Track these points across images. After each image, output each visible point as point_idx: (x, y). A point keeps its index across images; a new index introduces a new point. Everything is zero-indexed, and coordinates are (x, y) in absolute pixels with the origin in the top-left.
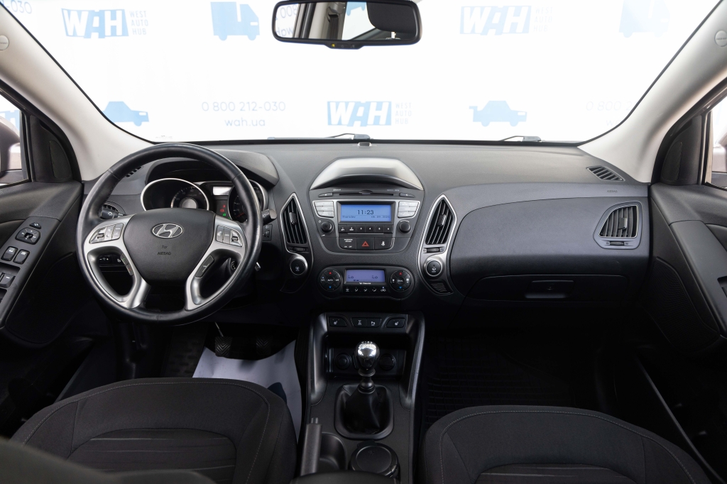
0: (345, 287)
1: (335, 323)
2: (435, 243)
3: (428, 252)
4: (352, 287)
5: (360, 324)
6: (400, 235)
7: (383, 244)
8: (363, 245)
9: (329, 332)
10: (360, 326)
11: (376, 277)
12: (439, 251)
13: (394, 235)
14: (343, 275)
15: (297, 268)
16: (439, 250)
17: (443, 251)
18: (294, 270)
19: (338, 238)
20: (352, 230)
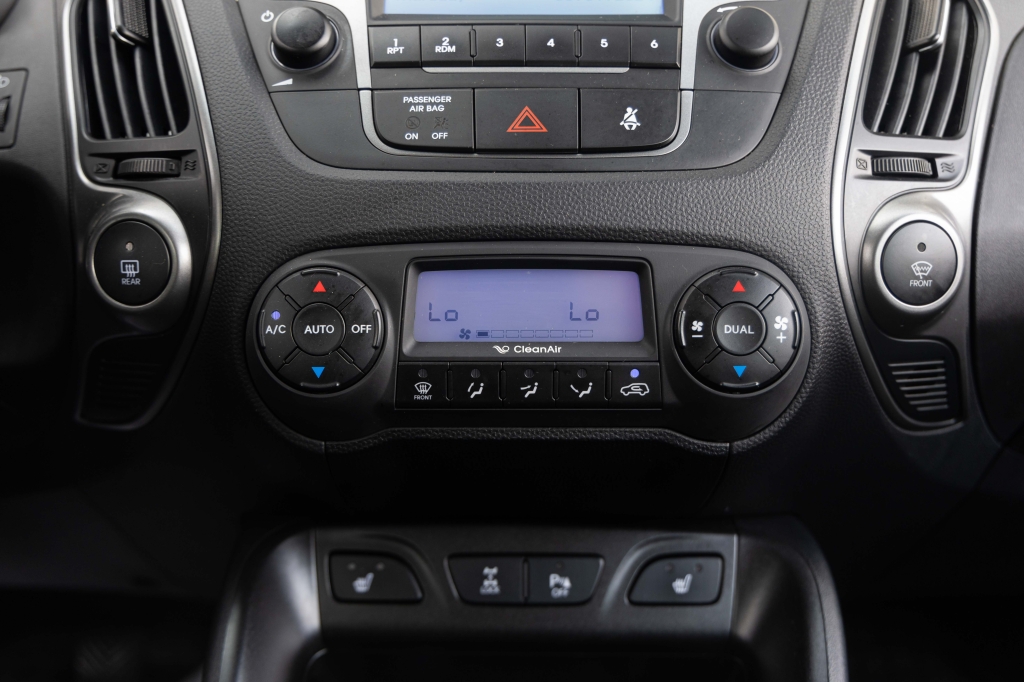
0: (408, 370)
1: (362, 585)
2: (908, 130)
3: (879, 175)
4: (449, 372)
5: (491, 586)
6: (722, 78)
7: (631, 119)
8: (515, 127)
9: (328, 635)
10: (491, 602)
11: (592, 316)
12: (934, 177)
13: (687, 77)
14: (395, 298)
15: (130, 271)
16: (929, 171)
17: (953, 180)
18: (110, 276)
19: (365, 96)
20: (445, 48)
